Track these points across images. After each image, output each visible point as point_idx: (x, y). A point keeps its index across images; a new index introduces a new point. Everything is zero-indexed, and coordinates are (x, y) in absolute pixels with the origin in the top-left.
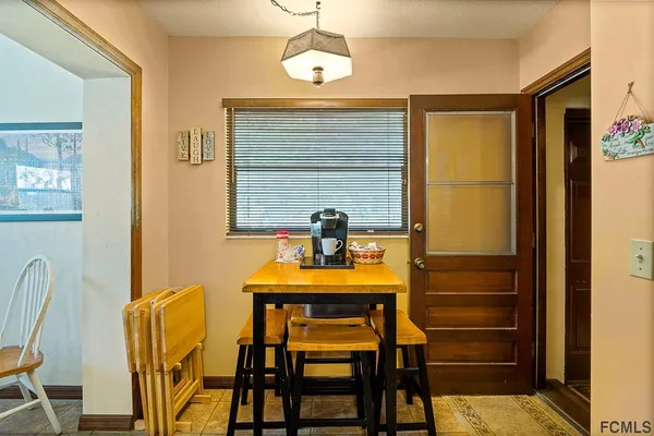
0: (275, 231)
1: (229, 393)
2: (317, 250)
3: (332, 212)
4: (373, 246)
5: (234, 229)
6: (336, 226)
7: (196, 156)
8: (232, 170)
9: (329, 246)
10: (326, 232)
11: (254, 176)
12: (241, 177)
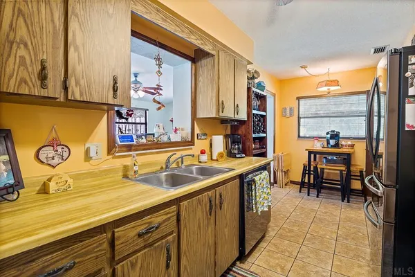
0: (314, 138)
1: (299, 186)
2: (328, 143)
3: (334, 131)
4: (349, 143)
5: (299, 136)
6: (335, 136)
7: (288, 115)
8: (299, 118)
9: (332, 142)
10: (331, 138)
11: (306, 120)
12: (302, 121)
